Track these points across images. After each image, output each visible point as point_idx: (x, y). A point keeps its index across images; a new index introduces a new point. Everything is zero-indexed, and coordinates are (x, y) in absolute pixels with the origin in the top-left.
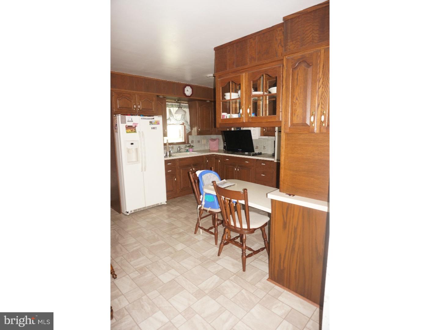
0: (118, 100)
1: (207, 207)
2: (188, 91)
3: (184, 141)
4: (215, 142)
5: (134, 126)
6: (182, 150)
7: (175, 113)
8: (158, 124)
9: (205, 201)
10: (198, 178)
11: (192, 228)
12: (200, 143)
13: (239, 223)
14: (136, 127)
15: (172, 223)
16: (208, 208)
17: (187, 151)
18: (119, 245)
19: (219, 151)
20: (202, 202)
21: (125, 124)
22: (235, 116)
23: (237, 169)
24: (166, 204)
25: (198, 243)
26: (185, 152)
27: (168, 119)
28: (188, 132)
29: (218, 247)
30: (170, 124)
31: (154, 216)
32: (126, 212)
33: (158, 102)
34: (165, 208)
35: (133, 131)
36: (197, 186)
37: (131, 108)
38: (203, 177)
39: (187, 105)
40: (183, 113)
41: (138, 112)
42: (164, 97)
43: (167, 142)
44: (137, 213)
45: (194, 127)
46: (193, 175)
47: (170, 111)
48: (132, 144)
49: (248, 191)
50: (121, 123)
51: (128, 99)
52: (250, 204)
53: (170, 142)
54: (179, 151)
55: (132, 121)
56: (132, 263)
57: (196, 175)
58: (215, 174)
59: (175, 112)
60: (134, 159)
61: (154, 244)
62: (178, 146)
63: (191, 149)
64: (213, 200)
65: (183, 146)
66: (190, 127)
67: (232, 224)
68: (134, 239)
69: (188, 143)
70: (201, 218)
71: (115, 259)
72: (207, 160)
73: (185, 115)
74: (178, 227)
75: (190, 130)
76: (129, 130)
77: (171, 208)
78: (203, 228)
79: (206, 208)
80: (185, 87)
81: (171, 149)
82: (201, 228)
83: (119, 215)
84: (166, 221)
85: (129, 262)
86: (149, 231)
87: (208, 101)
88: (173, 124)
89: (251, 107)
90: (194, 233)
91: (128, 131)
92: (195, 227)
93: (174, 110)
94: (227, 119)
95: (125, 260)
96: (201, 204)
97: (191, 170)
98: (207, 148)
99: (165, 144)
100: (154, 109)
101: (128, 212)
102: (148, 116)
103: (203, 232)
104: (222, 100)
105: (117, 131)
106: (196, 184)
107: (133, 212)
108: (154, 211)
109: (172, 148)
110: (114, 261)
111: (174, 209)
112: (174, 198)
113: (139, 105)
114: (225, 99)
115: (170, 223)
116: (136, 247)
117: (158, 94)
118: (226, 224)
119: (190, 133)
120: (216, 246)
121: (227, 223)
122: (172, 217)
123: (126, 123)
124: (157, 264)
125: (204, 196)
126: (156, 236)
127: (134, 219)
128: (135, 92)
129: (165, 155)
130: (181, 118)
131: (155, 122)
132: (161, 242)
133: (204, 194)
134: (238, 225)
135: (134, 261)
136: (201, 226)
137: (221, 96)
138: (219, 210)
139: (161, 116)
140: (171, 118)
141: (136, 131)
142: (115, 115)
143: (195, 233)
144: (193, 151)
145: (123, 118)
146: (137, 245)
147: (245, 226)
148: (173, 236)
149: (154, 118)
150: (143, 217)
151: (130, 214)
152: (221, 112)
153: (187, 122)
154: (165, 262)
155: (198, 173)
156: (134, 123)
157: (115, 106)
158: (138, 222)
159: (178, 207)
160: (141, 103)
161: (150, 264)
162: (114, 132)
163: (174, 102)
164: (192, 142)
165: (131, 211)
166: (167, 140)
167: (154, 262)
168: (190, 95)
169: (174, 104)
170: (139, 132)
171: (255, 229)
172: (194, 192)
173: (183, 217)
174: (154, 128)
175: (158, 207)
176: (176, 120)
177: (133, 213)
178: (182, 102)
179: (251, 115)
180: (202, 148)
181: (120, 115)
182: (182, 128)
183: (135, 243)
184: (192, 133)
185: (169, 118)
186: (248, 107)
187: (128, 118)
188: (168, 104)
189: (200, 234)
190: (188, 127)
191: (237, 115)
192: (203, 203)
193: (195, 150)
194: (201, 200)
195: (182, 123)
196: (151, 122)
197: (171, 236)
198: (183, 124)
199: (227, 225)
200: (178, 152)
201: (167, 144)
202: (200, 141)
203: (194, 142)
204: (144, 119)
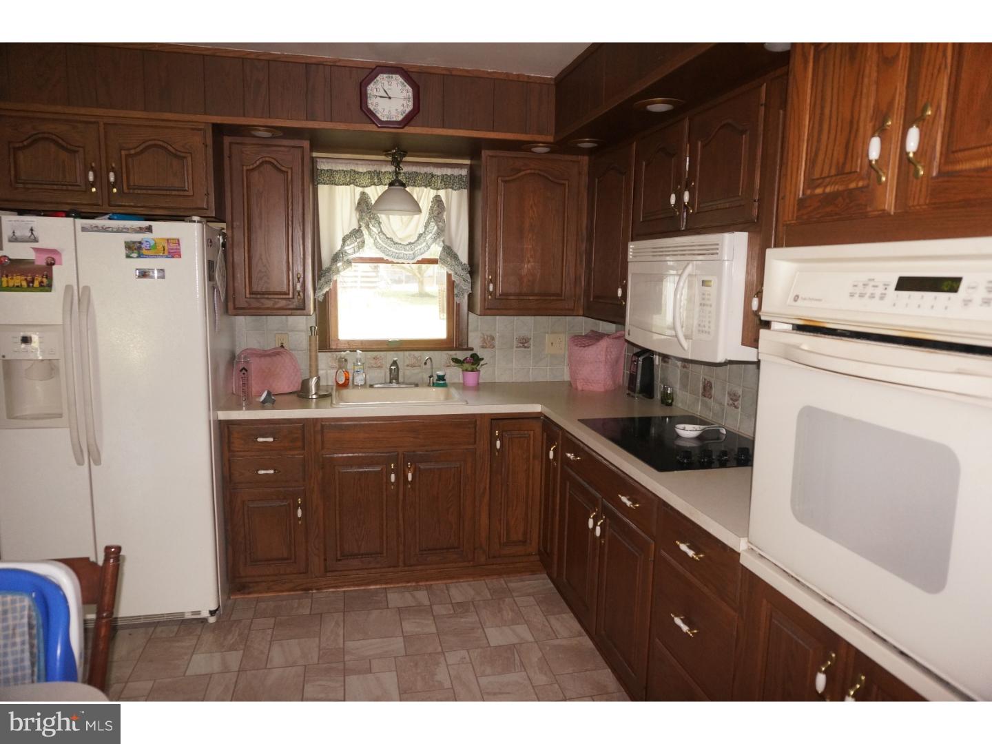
2: (392, 100)
5: (41, 261)
12: (531, 350)
14: (53, 268)
17: (441, 382)
23: (595, 528)
24: (211, 619)
26: (428, 385)
27: (346, 236)
33: (265, 159)
35: (37, 284)
37: (79, 185)
48: (26, 340)
51: (63, 143)
55: (35, 240)
63: (472, 375)
66: (466, 275)
76: (17, 280)
80: (372, 80)
87: (540, 149)
91: (11, 283)
97: (393, 478)
100: (191, 186)
131: (156, 246)
140: (362, 231)
141: (50, 286)
149: (149, 230)
164: (483, 342)
168: (400, 118)
185: (354, 232)
187: (12, 222)
195: (428, 256)
196: (134, 243)
200: (390, 382)
202: (531, 342)
203: (497, 342)
204: (96, 231)
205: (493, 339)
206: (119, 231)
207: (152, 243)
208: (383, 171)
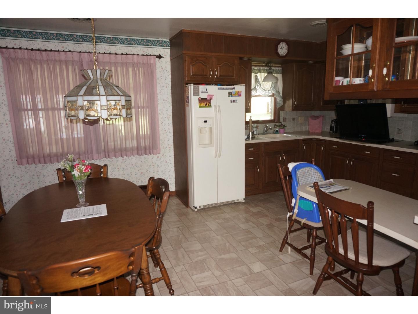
0: (191, 66)
1: (301, 218)
2: (283, 49)
3: (272, 118)
4: (317, 121)
5: (209, 99)
6: (269, 131)
7: (263, 81)
8: (240, 95)
9: (299, 208)
10: (290, 173)
11: (276, 242)
12: (295, 122)
13: (353, 252)
14: (211, 100)
15: (250, 230)
16: (303, 219)
17: (277, 132)
18: (182, 249)
19: (322, 134)
20: (293, 208)
21: (198, 97)
22: (358, 81)
23: (350, 163)
24: (244, 201)
25: (284, 267)
26: (273, 133)
27: (253, 89)
28: (279, 107)
29: (314, 280)
30: (255, 96)
31: (228, 216)
32: (194, 207)
33: (241, 66)
34: (242, 207)
35: (207, 105)
36: (288, 184)
37: (207, 75)
38: (297, 172)
39: (280, 69)
40: (275, 80)
41: (214, 81)
42: (250, 60)
43: (251, 120)
44: (207, 209)
45: (289, 99)
46: (283, 169)
47: (256, 79)
48: (205, 122)
49: (375, 206)
50: (194, 95)
51: (203, 63)
52: (377, 227)
53: (253, 119)
54: (266, 132)
55: (207, 92)
56: (194, 277)
57: (288, 168)
58: (316, 169)
59: (263, 79)
60: (207, 141)
61: (223, 256)
62: (264, 125)
63: (282, 130)
64: (312, 209)
65: (271, 126)
66: (282, 100)
67: (341, 251)
68: (200, 245)
69: (279, 121)
70: (291, 232)
71: (175, 268)
72: (305, 145)
73: (276, 83)
74: (258, 238)
75: (282, 103)
76: (203, 104)
77: (250, 209)
78: (292, 245)
79: (299, 219)
80: (279, 44)
81: (254, 129)
82: (291, 245)
83: (186, 210)
84: (243, 226)
85: (190, 276)
86: (219, 237)
87: (311, 63)
88: (259, 96)
89: (390, 65)
90: (279, 250)
91: (201, 105)
92: (281, 241)
93: (262, 76)
94: (343, 86)
95: (186, 272)
96: (291, 212)
97: (280, 159)
98: (304, 128)
99: (247, 123)
100: (234, 75)
101: (196, 208)
102: (227, 86)
103: (291, 251)
104: (337, 56)
105: (188, 105)
106: (287, 182)
107: (202, 207)
108: (227, 209)
109: (257, 127)
110: (173, 270)
111: (255, 210)
112: (255, 194)
113: (217, 71)
114: (342, 54)
115: (247, 229)
116: (200, 256)
117: (242, 56)
118: (330, 249)
119: (282, 108)
120: (310, 277)
121: (332, 248)
122: (251, 221)
123: (199, 95)
124: (225, 287)
125: (298, 201)
126: (227, 245)
127: (203, 217)
128: (213, 54)
129: (246, 137)
130: (271, 87)
131: (235, 93)
132: (233, 255)
133: (298, 197)
134: (351, 256)
135: (197, 276)
136: (289, 242)
137: (336, 50)
138: (320, 225)
139: (244, 85)
140: (256, 87)
141: (211, 105)
142: (186, 86)
143: (281, 250)
144: (284, 133)
145: (196, 89)
146: (202, 253)
147: (363, 260)
148: (249, 249)
149: (234, 88)
150: (213, 217)
151: (198, 210)
152: (334, 76)
153: (279, 93)
154: (236, 286)
155: (291, 166)
156: (209, 95)
157: (187, 74)
158: (207, 221)
159: (259, 208)
160: (219, 67)
161: (216, 285)
162: (185, 107)
163: (263, 66)
164: (284, 120)
165: (200, 207)
166: (251, 117)
167: (222, 283)
168: (284, 55)
169: (262, 68)
170: (215, 106)
171: (382, 268)
172: (283, 190)
173: (266, 223)
174: (234, 101)
175: (233, 205)
176: (264, 90)
177: (202, 209)
178: (274, 65)
179: (389, 79)
180: (298, 129)
181: (192, 84)
182: (271, 101)
183: (200, 251)
184: (284, 108)
185: (255, 87)
186: (385, 66)
187: (202, 88)
188: (254, 69)
189: (288, 252)
190: (279, 99)
191: (362, 79)
192: (296, 210)
193: (287, 131)
194: (293, 205)
195: (271, 94)
196: (230, 92)
197: (247, 249)
198: (273, 95)
199: (331, 251)
200: (264, 133)
201: (251, 123)
202: (296, 119)
203: (287, 120)
204: (221, 89)
205: (286, 119)
206: (227, 89)
207: (235, 92)
208: (261, 68)
